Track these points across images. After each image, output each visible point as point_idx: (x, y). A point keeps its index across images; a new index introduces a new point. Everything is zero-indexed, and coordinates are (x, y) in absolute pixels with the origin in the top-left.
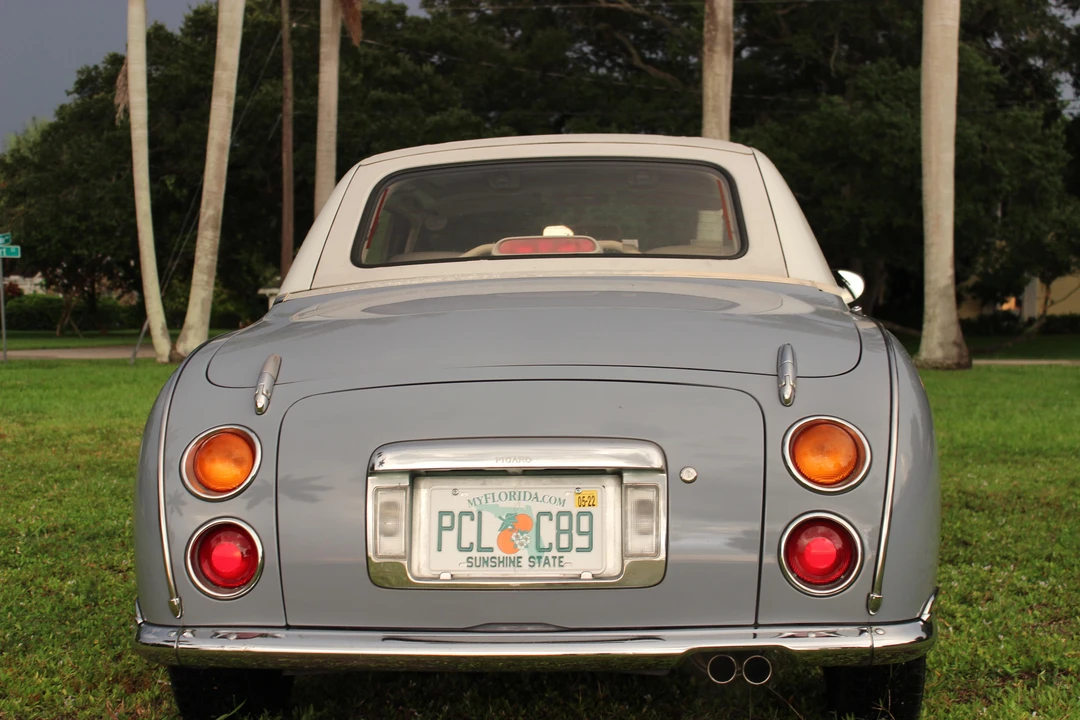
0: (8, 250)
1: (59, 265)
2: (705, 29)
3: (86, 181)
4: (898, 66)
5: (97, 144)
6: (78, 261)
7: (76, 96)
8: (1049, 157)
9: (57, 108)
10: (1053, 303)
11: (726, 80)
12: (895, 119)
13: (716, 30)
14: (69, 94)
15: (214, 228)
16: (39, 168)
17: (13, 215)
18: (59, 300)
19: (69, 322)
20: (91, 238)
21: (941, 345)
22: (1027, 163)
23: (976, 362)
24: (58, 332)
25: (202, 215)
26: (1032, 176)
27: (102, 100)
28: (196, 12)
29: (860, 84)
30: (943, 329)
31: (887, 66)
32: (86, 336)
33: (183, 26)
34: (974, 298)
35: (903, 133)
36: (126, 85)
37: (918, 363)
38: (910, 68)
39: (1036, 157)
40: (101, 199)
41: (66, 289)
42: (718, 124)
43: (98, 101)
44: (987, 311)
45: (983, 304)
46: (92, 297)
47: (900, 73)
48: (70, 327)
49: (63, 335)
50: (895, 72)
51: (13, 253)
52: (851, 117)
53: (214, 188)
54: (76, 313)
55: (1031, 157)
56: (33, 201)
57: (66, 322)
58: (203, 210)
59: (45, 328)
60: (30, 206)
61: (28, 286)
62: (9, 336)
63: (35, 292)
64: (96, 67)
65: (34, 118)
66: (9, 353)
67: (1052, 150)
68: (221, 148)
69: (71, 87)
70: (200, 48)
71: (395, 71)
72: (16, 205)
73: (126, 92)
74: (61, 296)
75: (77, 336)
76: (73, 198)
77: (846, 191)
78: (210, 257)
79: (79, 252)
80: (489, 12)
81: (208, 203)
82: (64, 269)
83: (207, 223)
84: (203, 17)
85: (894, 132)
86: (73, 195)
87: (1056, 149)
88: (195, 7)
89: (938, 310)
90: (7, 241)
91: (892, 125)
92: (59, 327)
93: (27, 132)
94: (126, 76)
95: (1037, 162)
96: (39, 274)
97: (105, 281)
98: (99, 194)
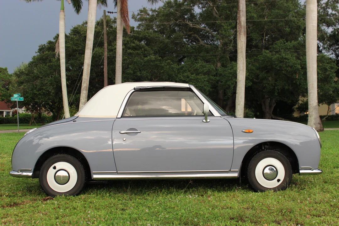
0: (20, 99)
1: (30, 105)
2: (238, 28)
3: (42, 78)
4: (285, 42)
5: (45, 67)
6: (36, 103)
7: (38, 53)
8: (332, 68)
9: (32, 57)
11: (245, 44)
12: (286, 57)
13: (241, 28)
14: (36, 53)
15: (86, 90)
16: (27, 75)
17: (20, 89)
18: (30, 115)
19: (33, 121)
20: (40, 96)
21: (315, 124)
22: (326, 69)
23: (325, 129)
24: (30, 124)
25: (82, 86)
26: (327, 73)
27: (47, 54)
28: (74, 28)
29: (275, 47)
30: (315, 119)
31: (282, 41)
32: (38, 125)
33: (70, 33)
35: (289, 61)
36: (59, 46)
38: (289, 42)
39: (329, 68)
40: (47, 83)
41: (32, 111)
42: (242, 57)
43: (45, 54)
46: (40, 114)
48: (34, 122)
49: (31, 125)
50: (285, 43)
51: (21, 100)
52: (272, 56)
53: (86, 78)
54: (35, 119)
55: (327, 68)
56: (26, 85)
57: (32, 121)
58: (82, 84)
59: (27, 123)
60: (25, 86)
61: (21, 111)
62: (19, 125)
63: (23, 112)
64: (44, 45)
65: (23, 63)
66: (20, 130)
68: (88, 65)
69: (37, 51)
70: (76, 39)
71: (133, 45)
72: (20, 86)
73: (59, 48)
74: (30, 113)
75: (36, 125)
76: (38, 83)
77: (270, 79)
78: (85, 99)
79: (37, 100)
80: (156, 30)
81: (84, 82)
82: (31, 106)
83: (84, 88)
84: (76, 29)
86: (38, 82)
87: (334, 65)
88: (74, 27)
89: (313, 113)
90: (19, 96)
91: (286, 59)
92: (30, 122)
93: (21, 66)
94: (59, 43)
95: (329, 70)
96: (24, 107)
97: (43, 109)
98: (46, 82)
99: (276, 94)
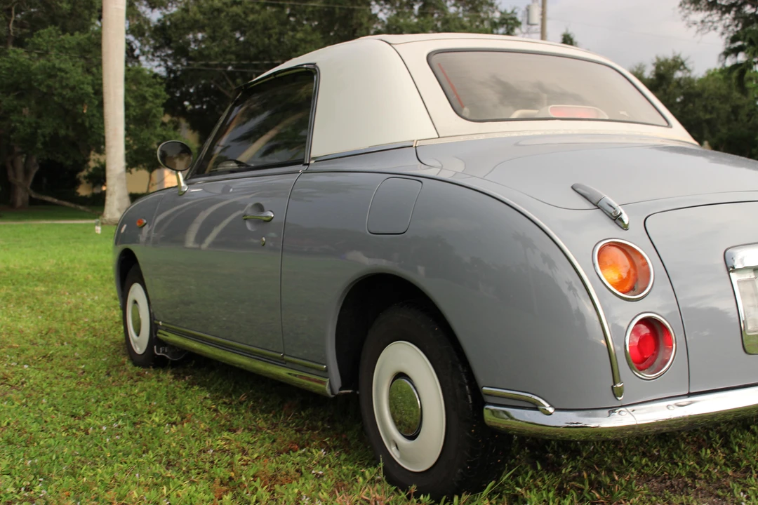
4: (60, 32)
8: (156, 96)
10: (153, 185)
12: (62, 66)
21: (119, 210)
22: (144, 98)
26: (147, 107)
29: (37, 42)
30: (120, 200)
31: (54, 32)
34: (88, 182)
35: (68, 75)
37: (104, 222)
38: (68, 34)
39: (150, 96)
44: (97, 191)
45: (94, 186)
47: (62, 37)
50: (58, 36)
52: (31, 62)
55: (147, 95)
67: (158, 93)
77: (26, 111)
85: (63, 74)
87: (161, 91)
89: (116, 188)
91: (60, 70)
95: (150, 99)
99: (39, 145)
